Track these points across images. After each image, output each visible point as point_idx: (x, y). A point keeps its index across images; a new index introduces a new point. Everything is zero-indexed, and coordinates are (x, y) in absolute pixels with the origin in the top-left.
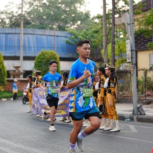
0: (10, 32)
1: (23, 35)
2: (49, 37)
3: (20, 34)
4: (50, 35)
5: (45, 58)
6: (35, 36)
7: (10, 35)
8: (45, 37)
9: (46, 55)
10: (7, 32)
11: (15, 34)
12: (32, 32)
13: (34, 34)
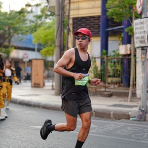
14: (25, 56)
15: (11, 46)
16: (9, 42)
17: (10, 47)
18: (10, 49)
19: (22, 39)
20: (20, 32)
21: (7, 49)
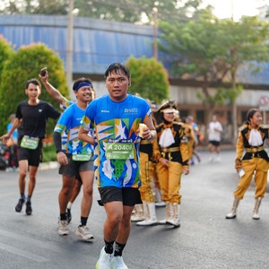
0: (43, 22)
1: (72, 30)
2: (119, 35)
3: (65, 27)
4: (122, 32)
5: (139, 75)
6: (93, 32)
7: (45, 29)
8: (112, 35)
9: (141, 68)
10: (38, 22)
11: (55, 26)
12: (87, 25)
13: (90, 29)
14: (262, 101)
15: (237, 85)
16: (233, 75)
17: (235, 86)
18: (235, 90)
19: (258, 70)
20: (254, 56)
21: (230, 90)
